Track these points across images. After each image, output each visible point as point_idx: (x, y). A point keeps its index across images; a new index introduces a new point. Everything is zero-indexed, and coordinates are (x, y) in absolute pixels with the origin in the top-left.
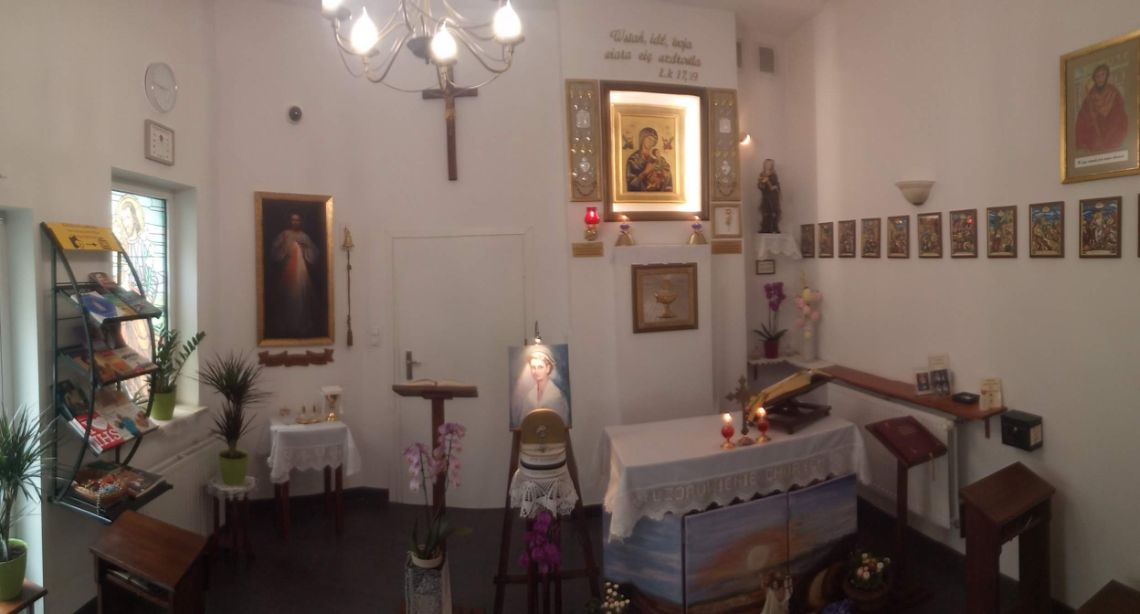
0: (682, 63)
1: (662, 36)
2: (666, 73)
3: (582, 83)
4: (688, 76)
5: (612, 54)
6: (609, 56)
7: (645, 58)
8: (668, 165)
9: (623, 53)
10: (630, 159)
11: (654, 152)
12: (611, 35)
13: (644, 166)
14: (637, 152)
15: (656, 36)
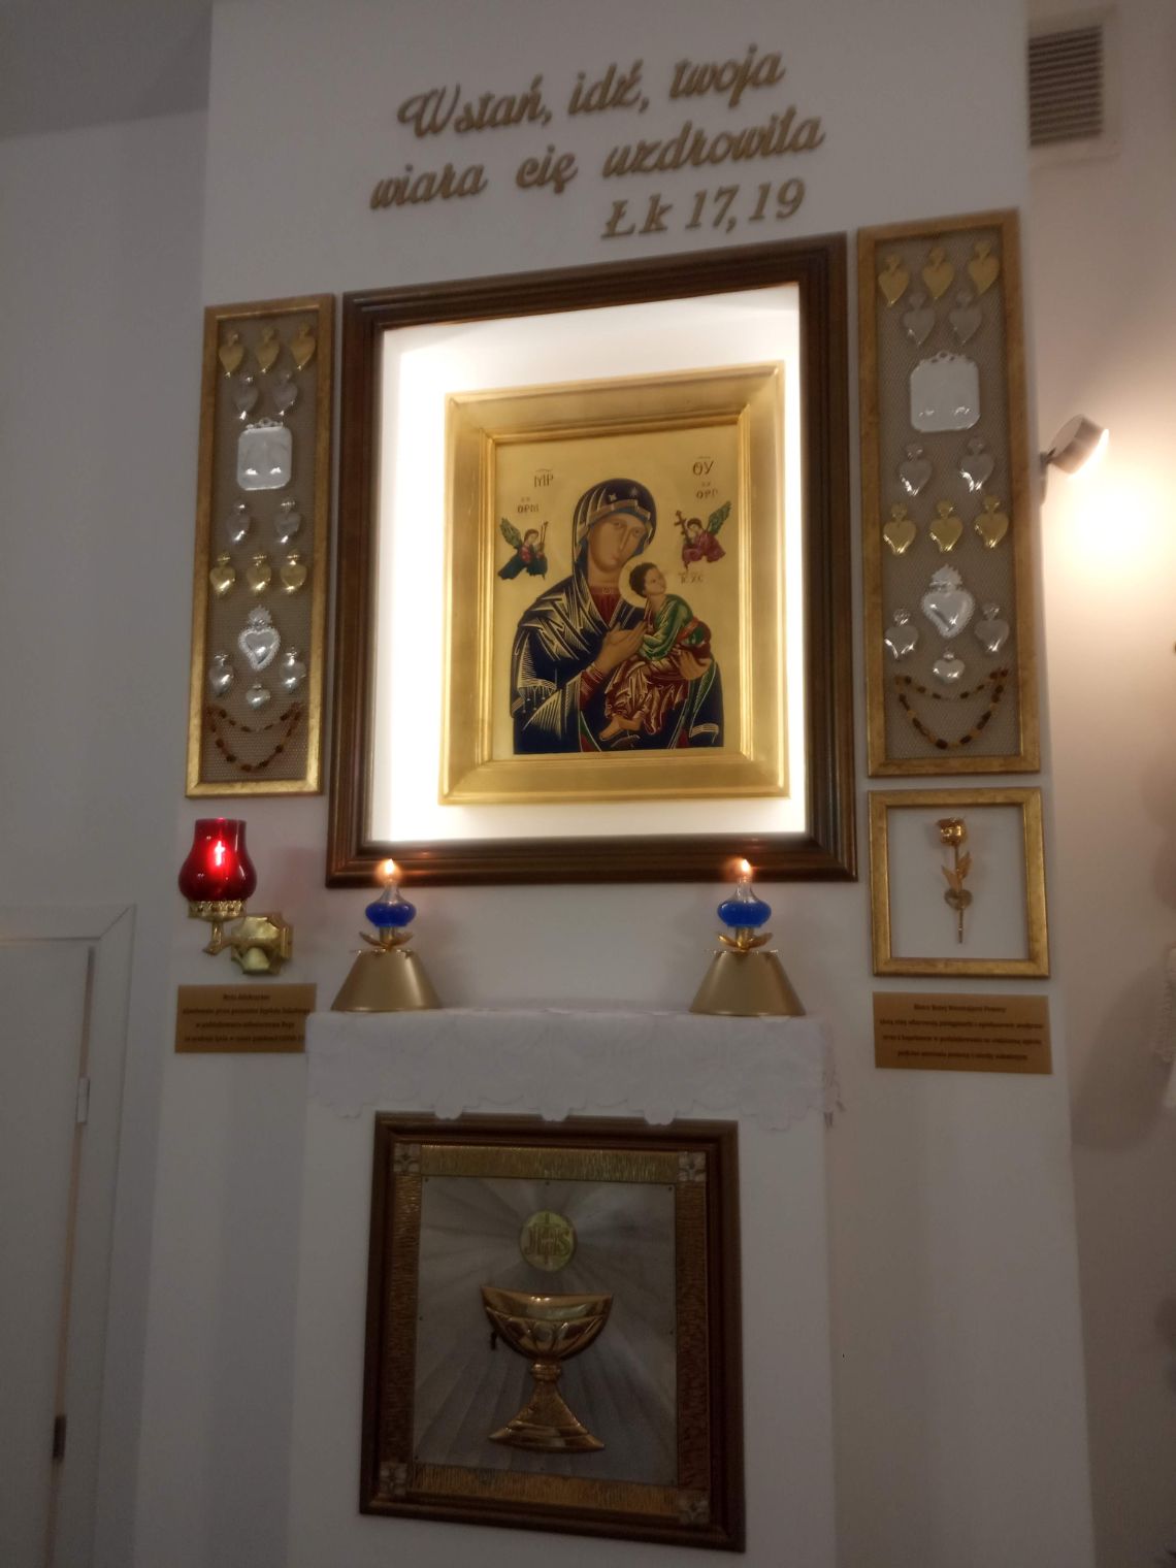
0: (714, 159)
1: (624, 70)
2: (637, 214)
3: (271, 315)
4: (742, 207)
5: (400, 186)
6: (391, 195)
7: (547, 175)
8: (703, 632)
9: (449, 174)
10: (530, 615)
11: (638, 581)
12: (402, 118)
13: (593, 642)
14: (564, 587)
15: (596, 75)
